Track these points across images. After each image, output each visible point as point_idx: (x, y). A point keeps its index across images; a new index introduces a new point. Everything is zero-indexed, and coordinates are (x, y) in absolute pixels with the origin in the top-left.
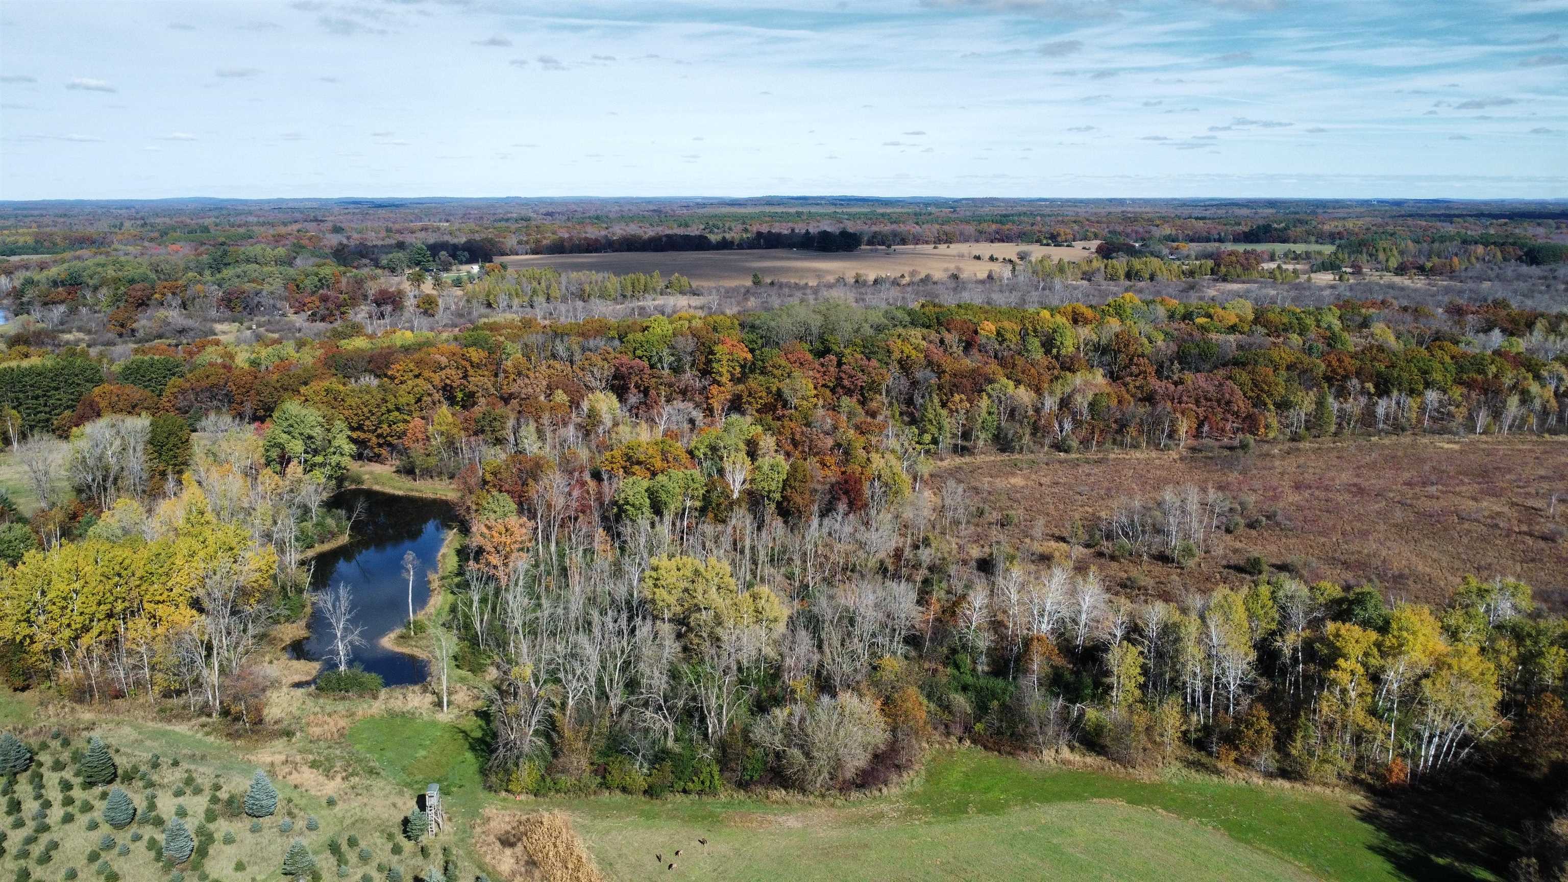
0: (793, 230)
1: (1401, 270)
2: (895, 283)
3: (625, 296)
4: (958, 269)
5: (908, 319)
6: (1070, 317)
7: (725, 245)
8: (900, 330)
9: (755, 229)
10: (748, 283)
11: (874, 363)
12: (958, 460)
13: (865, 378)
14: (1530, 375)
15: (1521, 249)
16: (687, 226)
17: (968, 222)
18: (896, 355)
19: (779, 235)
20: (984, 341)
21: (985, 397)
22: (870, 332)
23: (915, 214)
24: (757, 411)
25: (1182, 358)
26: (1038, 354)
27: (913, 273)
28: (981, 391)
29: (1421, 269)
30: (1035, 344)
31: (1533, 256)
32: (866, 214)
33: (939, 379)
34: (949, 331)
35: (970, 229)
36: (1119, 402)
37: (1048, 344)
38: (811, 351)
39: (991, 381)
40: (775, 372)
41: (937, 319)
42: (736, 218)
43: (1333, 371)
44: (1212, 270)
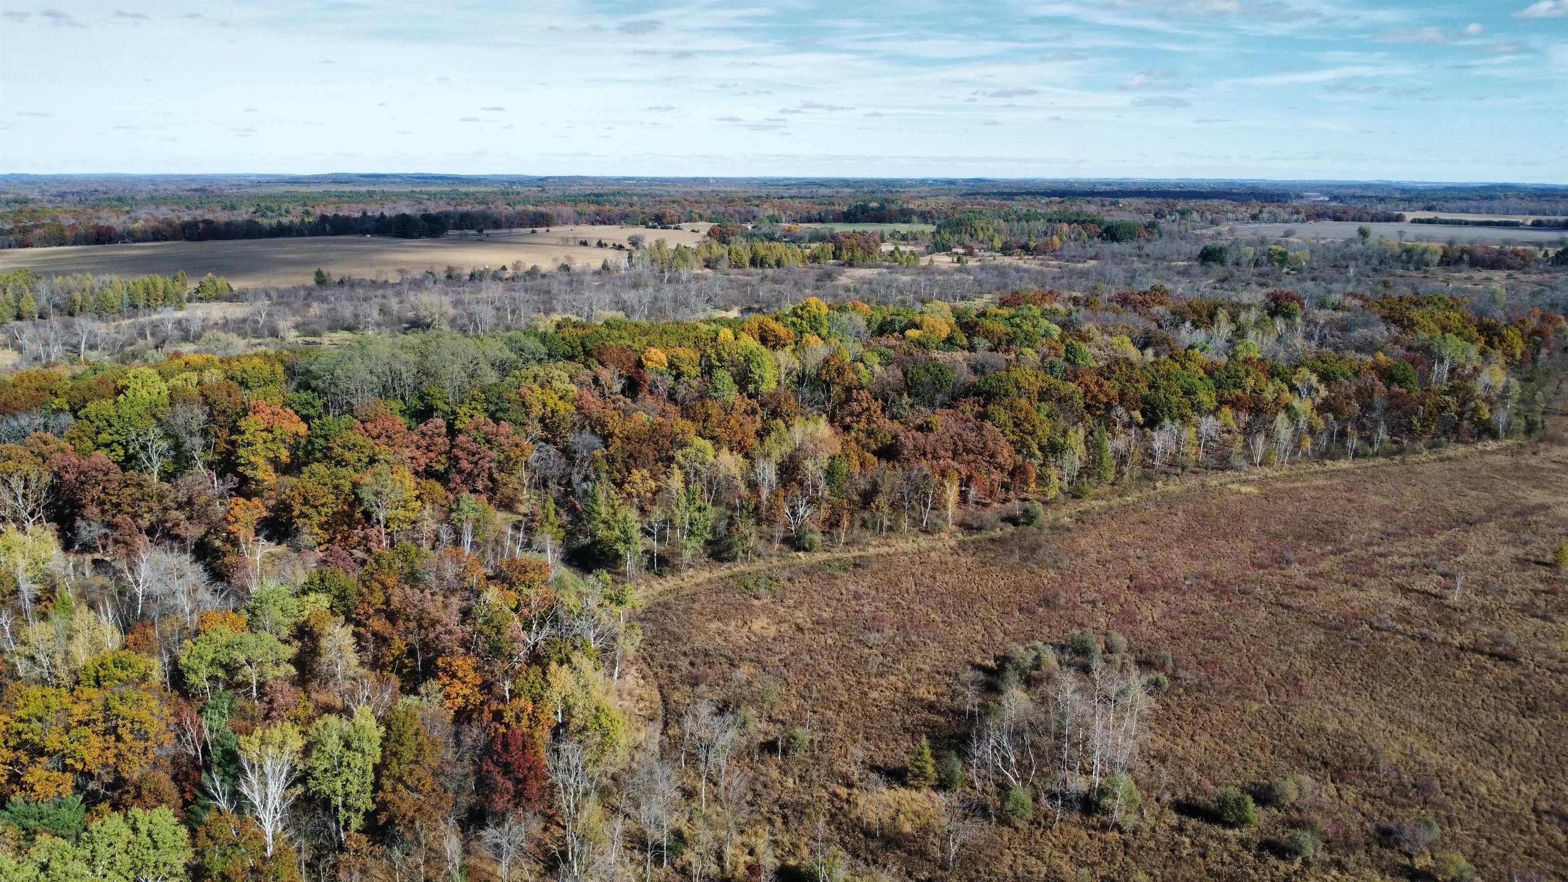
0: (365, 213)
1: (1006, 250)
2: (496, 277)
3: (136, 307)
4: (568, 258)
5: (543, 350)
6: (757, 336)
7: (281, 231)
8: (536, 368)
9: (318, 211)
10: (310, 281)
11: (506, 427)
12: (659, 585)
13: (494, 454)
14: (1285, 387)
15: (1099, 227)
16: (233, 208)
17: (563, 203)
18: (537, 411)
19: (347, 219)
20: (653, 376)
21: (676, 471)
22: (491, 377)
23: (503, 194)
24: (321, 527)
25: (910, 386)
26: (731, 394)
27: (516, 266)
28: (671, 459)
29: (1026, 248)
30: (724, 378)
31: (1111, 234)
32: (447, 194)
33: (607, 447)
34: (602, 364)
35: (568, 210)
36: (862, 465)
37: (743, 380)
38: (403, 412)
39: (683, 445)
40: (347, 455)
41: (582, 344)
42: (295, 198)
43: (1094, 397)
44: (834, 253)
